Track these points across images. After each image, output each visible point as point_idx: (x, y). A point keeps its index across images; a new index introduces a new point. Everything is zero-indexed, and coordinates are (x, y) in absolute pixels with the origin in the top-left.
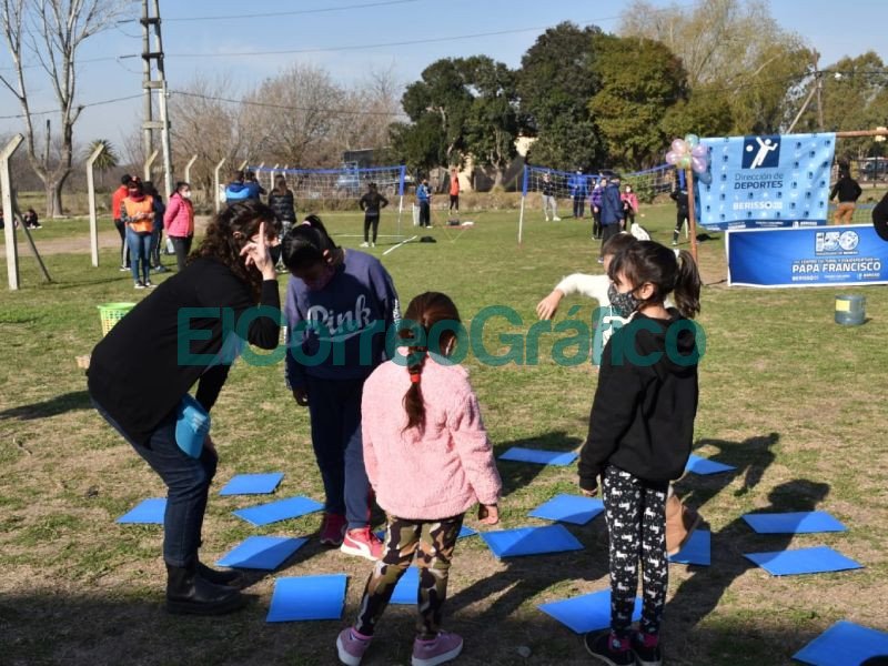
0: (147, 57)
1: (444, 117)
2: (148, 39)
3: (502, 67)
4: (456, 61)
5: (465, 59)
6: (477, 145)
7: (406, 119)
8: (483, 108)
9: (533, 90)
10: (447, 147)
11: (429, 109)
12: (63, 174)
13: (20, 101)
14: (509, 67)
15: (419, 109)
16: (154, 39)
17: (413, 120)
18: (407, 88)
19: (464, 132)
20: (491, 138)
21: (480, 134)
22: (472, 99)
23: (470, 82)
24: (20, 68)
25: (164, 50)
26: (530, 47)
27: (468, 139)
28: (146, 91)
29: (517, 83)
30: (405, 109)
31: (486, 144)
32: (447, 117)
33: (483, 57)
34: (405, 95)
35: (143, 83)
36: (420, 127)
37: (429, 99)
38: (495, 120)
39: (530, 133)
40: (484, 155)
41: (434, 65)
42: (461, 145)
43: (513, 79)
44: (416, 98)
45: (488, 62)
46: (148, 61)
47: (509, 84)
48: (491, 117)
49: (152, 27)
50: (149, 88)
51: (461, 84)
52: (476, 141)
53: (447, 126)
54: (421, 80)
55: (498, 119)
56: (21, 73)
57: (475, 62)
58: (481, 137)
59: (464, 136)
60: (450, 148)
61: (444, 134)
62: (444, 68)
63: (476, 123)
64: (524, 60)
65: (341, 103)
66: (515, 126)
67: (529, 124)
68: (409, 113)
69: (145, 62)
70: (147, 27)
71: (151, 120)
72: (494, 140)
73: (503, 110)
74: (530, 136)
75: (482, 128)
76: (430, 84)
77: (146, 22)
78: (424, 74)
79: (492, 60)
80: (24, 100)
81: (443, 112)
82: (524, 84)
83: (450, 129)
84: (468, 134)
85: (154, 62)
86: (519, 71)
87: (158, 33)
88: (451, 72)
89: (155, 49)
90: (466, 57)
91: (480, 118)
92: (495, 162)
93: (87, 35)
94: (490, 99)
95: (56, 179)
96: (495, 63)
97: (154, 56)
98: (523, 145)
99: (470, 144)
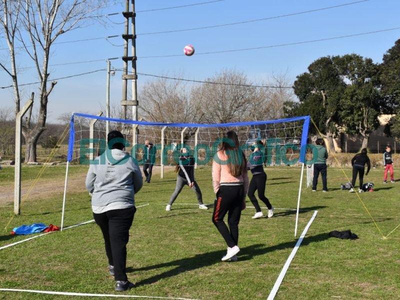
0: (126, 59)
1: (324, 97)
2: (127, 48)
3: (369, 61)
4: (334, 58)
5: (341, 57)
6: (349, 118)
7: (296, 99)
8: (355, 91)
9: (394, 78)
10: (326, 119)
11: (313, 92)
12: (38, 132)
13: (11, 78)
14: (374, 62)
15: (306, 92)
16: (131, 48)
17: (301, 100)
18: (297, 77)
19: (339, 109)
20: (360, 113)
21: (351, 110)
22: (344, 85)
23: (344, 74)
24: (13, 54)
25: (136, 56)
26: (390, 48)
27: (343, 113)
28: (124, 81)
29: (381, 73)
30: (296, 92)
31: (356, 117)
32: (326, 98)
33: (354, 55)
34: (296, 82)
35: (122, 76)
36: (307, 104)
37: (313, 85)
38: (363, 100)
39: (388, 111)
40: (354, 126)
41: (318, 61)
42: (336, 119)
43: (378, 70)
44: (303, 85)
45: (358, 58)
46: (127, 62)
47: (375, 74)
48: (361, 98)
49: (130, 41)
50: (126, 80)
51: (337, 75)
52: (348, 115)
53: (326, 104)
54: (308, 72)
55: (366, 100)
56: (14, 58)
57: (349, 58)
58: (352, 113)
59: (339, 112)
60: (328, 121)
61: (324, 110)
62: (324, 63)
63: (349, 102)
64: (385, 57)
65: (253, 95)
66: (378, 105)
67: (388, 105)
68: (298, 95)
69: (124, 63)
70: (127, 41)
71: (126, 100)
72: (362, 115)
73: (371, 92)
74: (388, 114)
75: (353, 106)
76: (314, 75)
77: (126, 37)
78: (310, 68)
79: (362, 57)
80: (15, 77)
81: (323, 94)
82: (386, 74)
83: (328, 106)
84: (342, 111)
85: (130, 62)
86: (382, 64)
87: (134, 45)
88: (330, 65)
89: (131, 54)
90: (342, 55)
91: (352, 99)
92: (362, 131)
93: (64, 32)
94: (359, 85)
95: (33, 135)
96: (364, 59)
97: (130, 59)
98: (384, 119)
99: (343, 118)
